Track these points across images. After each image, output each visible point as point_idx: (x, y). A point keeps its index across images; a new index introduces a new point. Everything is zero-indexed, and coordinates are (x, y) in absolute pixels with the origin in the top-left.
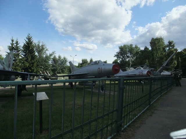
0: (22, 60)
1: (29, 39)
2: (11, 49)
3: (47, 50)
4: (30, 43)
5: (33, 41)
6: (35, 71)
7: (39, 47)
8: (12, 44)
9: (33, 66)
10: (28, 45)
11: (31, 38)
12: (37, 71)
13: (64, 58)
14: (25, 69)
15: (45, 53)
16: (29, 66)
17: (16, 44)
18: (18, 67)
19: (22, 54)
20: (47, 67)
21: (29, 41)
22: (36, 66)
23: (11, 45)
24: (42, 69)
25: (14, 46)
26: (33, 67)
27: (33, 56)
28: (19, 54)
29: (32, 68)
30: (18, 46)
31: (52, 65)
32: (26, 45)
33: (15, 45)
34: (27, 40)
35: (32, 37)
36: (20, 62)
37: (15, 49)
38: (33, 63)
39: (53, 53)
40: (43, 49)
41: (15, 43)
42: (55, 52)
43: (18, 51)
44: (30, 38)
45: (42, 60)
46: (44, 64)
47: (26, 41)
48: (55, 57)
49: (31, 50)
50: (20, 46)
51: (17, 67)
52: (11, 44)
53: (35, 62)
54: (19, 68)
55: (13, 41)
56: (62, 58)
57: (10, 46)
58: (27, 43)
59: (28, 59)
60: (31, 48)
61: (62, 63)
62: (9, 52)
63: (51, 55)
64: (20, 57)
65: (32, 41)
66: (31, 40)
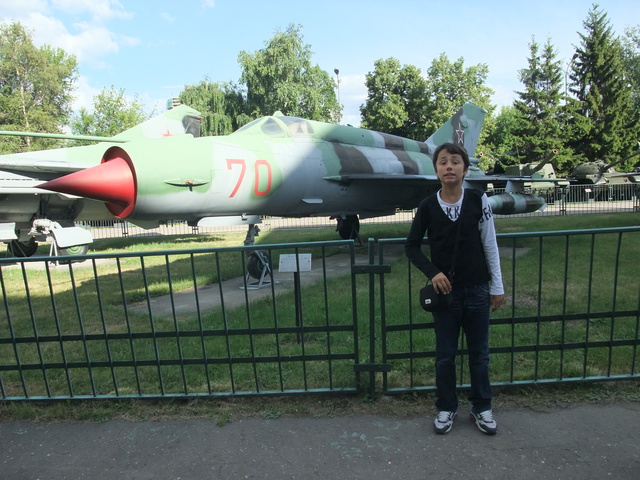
0: (569, 112)
1: (595, 26)
2: (532, 77)
4: (597, 42)
5: (609, 29)
6: (617, 145)
8: (533, 62)
9: (607, 130)
10: (592, 50)
11: (601, 20)
12: (626, 148)
14: (579, 142)
16: (592, 131)
17: (545, 59)
18: (552, 136)
19: (571, 90)
21: (595, 34)
22: (626, 127)
23: (527, 66)
25: (538, 67)
26: (609, 133)
27: (610, 92)
28: (555, 92)
29: (605, 135)
30: (552, 62)
32: (581, 52)
33: (543, 61)
34: (587, 34)
35: (605, 15)
36: (560, 119)
37: (543, 77)
38: (609, 119)
41: (544, 56)
43: (553, 82)
44: (598, 23)
47: (584, 39)
49: (602, 67)
50: (559, 62)
51: (549, 140)
52: (530, 61)
53: (617, 113)
54: (557, 142)
55: (534, 48)
57: (527, 70)
58: (590, 45)
59: (590, 104)
60: (601, 61)
62: (524, 92)
64: (563, 103)
65: (606, 29)
66: (601, 30)
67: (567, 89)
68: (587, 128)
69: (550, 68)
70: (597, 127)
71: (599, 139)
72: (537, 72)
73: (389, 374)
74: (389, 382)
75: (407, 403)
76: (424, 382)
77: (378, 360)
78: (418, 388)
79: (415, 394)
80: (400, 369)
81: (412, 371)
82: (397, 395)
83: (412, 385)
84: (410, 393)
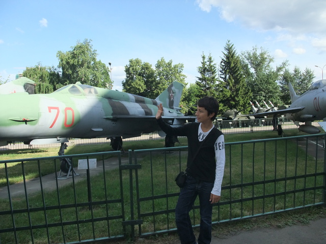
0: (220, 87)
1: (229, 49)
2: (203, 70)
3: (271, 60)
4: (230, 56)
5: (235, 51)
6: (241, 102)
7: (257, 58)
8: (203, 63)
9: (237, 95)
10: (229, 60)
11: (231, 47)
12: (245, 103)
13: (308, 72)
14: (225, 100)
15: (268, 66)
16: (231, 96)
19: (221, 77)
20: (271, 92)
21: (229, 53)
22: (244, 94)
23: (201, 65)
24: (262, 97)
25: (206, 66)
26: (238, 97)
27: (237, 79)
28: (214, 78)
29: (236, 98)
30: (212, 64)
31: (282, 87)
32: (224, 60)
33: (208, 63)
34: (226, 52)
35: (233, 45)
36: (217, 90)
37: (208, 71)
38: (237, 90)
39: (284, 64)
40: (263, 59)
41: (208, 61)
42: (287, 61)
43: (213, 73)
45: (261, 81)
46: (266, 87)
47: (225, 55)
48: (287, 72)
49: (233, 67)
50: (215, 64)
52: (202, 63)
53: (241, 88)
55: (204, 58)
56: (302, 71)
58: (228, 58)
59: (229, 84)
60: (232, 65)
61: (302, 82)
62: (200, 77)
63: (279, 69)
64: (217, 83)
65: (233, 51)
66: (232, 51)
67: (219, 76)
68: (228, 94)
69: (211, 67)
70: (233, 94)
71: (234, 100)
72: (205, 68)
73: (142, 225)
74: (142, 230)
75: (153, 241)
76: (161, 228)
77: (136, 216)
78: (158, 232)
79: (157, 236)
80: (148, 221)
81: (154, 222)
82: (147, 237)
83: (155, 230)
84: (154, 235)
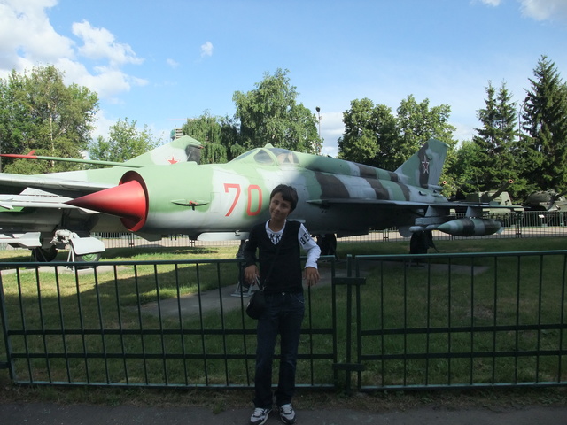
0: (523, 147)
1: (545, 74)
2: (489, 116)
4: (547, 87)
5: (557, 76)
8: (490, 103)
9: (558, 163)
10: (542, 94)
11: (549, 69)
14: (532, 173)
16: (544, 164)
17: (500, 101)
18: (508, 168)
19: (524, 128)
21: (544, 81)
23: (485, 107)
25: (494, 108)
26: (559, 166)
27: (559, 130)
28: (510, 130)
29: (556, 168)
30: (507, 104)
32: (532, 95)
33: (499, 102)
34: (537, 80)
35: (552, 65)
36: (515, 153)
37: (499, 117)
38: (559, 153)
41: (499, 99)
43: (508, 121)
44: (547, 71)
47: (535, 84)
49: (551, 109)
50: (513, 104)
51: (505, 171)
52: (487, 102)
53: (566, 149)
54: (513, 173)
55: (491, 92)
57: (484, 111)
58: (540, 90)
59: (542, 141)
60: (550, 104)
62: (482, 129)
64: (517, 139)
65: (554, 77)
66: (550, 77)
67: (521, 127)
68: (539, 161)
69: (505, 108)
70: (548, 161)
71: (550, 170)
72: (494, 112)
73: (363, 374)
74: (363, 381)
75: (378, 400)
76: (394, 382)
77: (354, 361)
78: (388, 387)
79: (386, 392)
80: (372, 370)
81: (382, 372)
82: (370, 393)
83: (383, 384)
84: (382, 391)
